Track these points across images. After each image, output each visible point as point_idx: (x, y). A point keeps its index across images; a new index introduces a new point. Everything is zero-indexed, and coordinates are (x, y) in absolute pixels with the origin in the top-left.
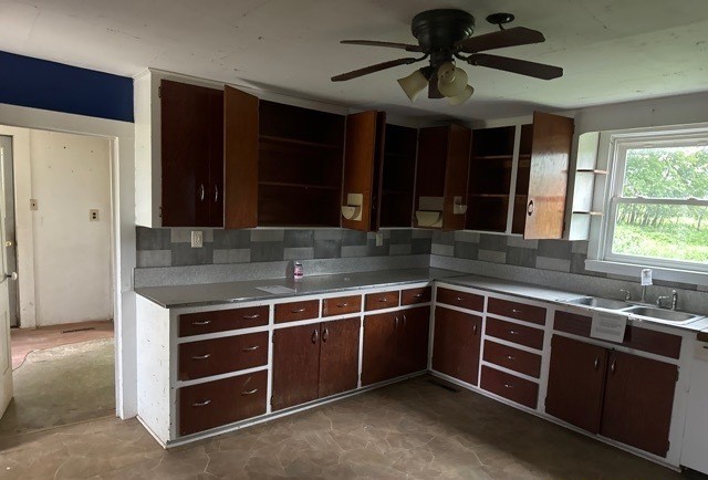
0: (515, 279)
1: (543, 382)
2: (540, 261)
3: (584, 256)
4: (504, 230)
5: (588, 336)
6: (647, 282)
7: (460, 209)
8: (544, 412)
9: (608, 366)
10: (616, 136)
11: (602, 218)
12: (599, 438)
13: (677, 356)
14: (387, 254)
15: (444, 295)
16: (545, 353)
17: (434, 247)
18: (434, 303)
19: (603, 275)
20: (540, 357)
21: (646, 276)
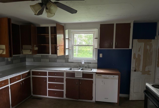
0: (52, 66)
1: (65, 90)
2: (58, 60)
3: (68, 59)
4: (49, 53)
5: (75, 77)
6: (83, 63)
7: (36, 49)
8: (66, 98)
9: (79, 83)
10: (72, 31)
11: (71, 49)
12: (79, 100)
13: (92, 78)
14: (13, 63)
15: (34, 73)
16: (65, 83)
17: (27, 59)
18: (31, 76)
19: (73, 62)
20: (63, 84)
21: (83, 62)
